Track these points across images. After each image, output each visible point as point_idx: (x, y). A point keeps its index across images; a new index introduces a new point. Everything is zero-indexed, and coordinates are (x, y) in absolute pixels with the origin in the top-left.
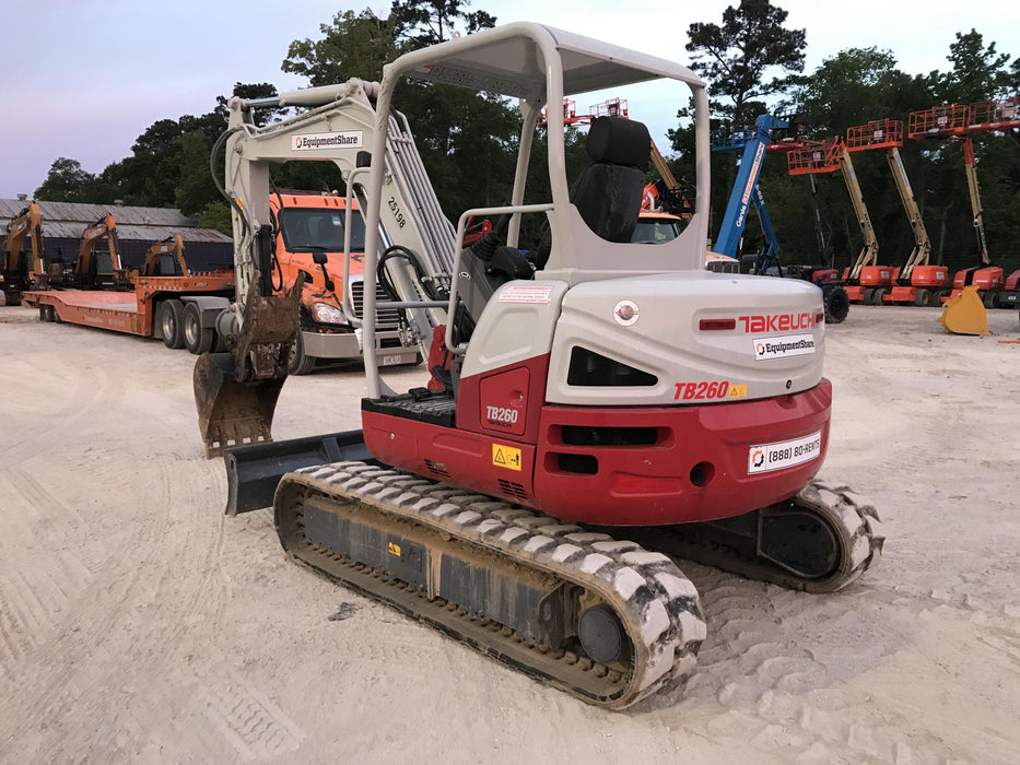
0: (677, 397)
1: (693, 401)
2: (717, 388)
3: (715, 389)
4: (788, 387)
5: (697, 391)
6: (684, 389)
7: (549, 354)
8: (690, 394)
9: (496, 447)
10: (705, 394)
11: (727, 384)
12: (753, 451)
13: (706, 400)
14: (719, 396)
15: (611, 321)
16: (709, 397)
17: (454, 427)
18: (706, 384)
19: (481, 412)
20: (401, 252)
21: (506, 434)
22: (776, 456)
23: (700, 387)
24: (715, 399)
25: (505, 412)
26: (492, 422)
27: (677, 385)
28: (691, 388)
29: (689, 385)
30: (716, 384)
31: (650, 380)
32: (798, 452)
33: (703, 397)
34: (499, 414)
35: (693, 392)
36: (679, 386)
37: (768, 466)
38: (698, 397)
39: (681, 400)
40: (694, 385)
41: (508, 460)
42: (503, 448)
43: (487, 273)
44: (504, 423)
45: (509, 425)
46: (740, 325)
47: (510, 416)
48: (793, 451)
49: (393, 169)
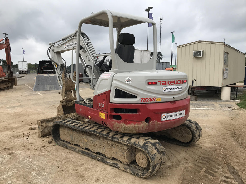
0: (142, 101)
1: (146, 102)
2: (153, 99)
3: (152, 99)
4: (173, 99)
5: (147, 100)
6: (143, 99)
7: (110, 90)
8: (145, 100)
9: (100, 113)
10: (149, 100)
11: (155, 98)
12: (162, 115)
13: (150, 102)
14: (153, 101)
15: (125, 82)
16: (150, 101)
17: (92, 108)
18: (149, 98)
19: (97, 104)
20: (89, 67)
21: (102, 110)
22: (169, 116)
23: (148, 99)
24: (152, 102)
25: (102, 104)
26: (100, 107)
27: (141, 98)
28: (145, 99)
29: (145, 98)
30: (152, 98)
31: (135, 97)
32: (176, 115)
33: (149, 101)
34: (101, 105)
35: (146, 100)
36: (142, 98)
37: (167, 119)
38: (147, 101)
39: (143, 102)
40: (146, 98)
41: (102, 116)
42: (102, 113)
43: (100, 71)
44: (102, 107)
45: (103, 107)
46: (159, 83)
47: (103, 105)
48: (175, 115)
49: (87, 49)
